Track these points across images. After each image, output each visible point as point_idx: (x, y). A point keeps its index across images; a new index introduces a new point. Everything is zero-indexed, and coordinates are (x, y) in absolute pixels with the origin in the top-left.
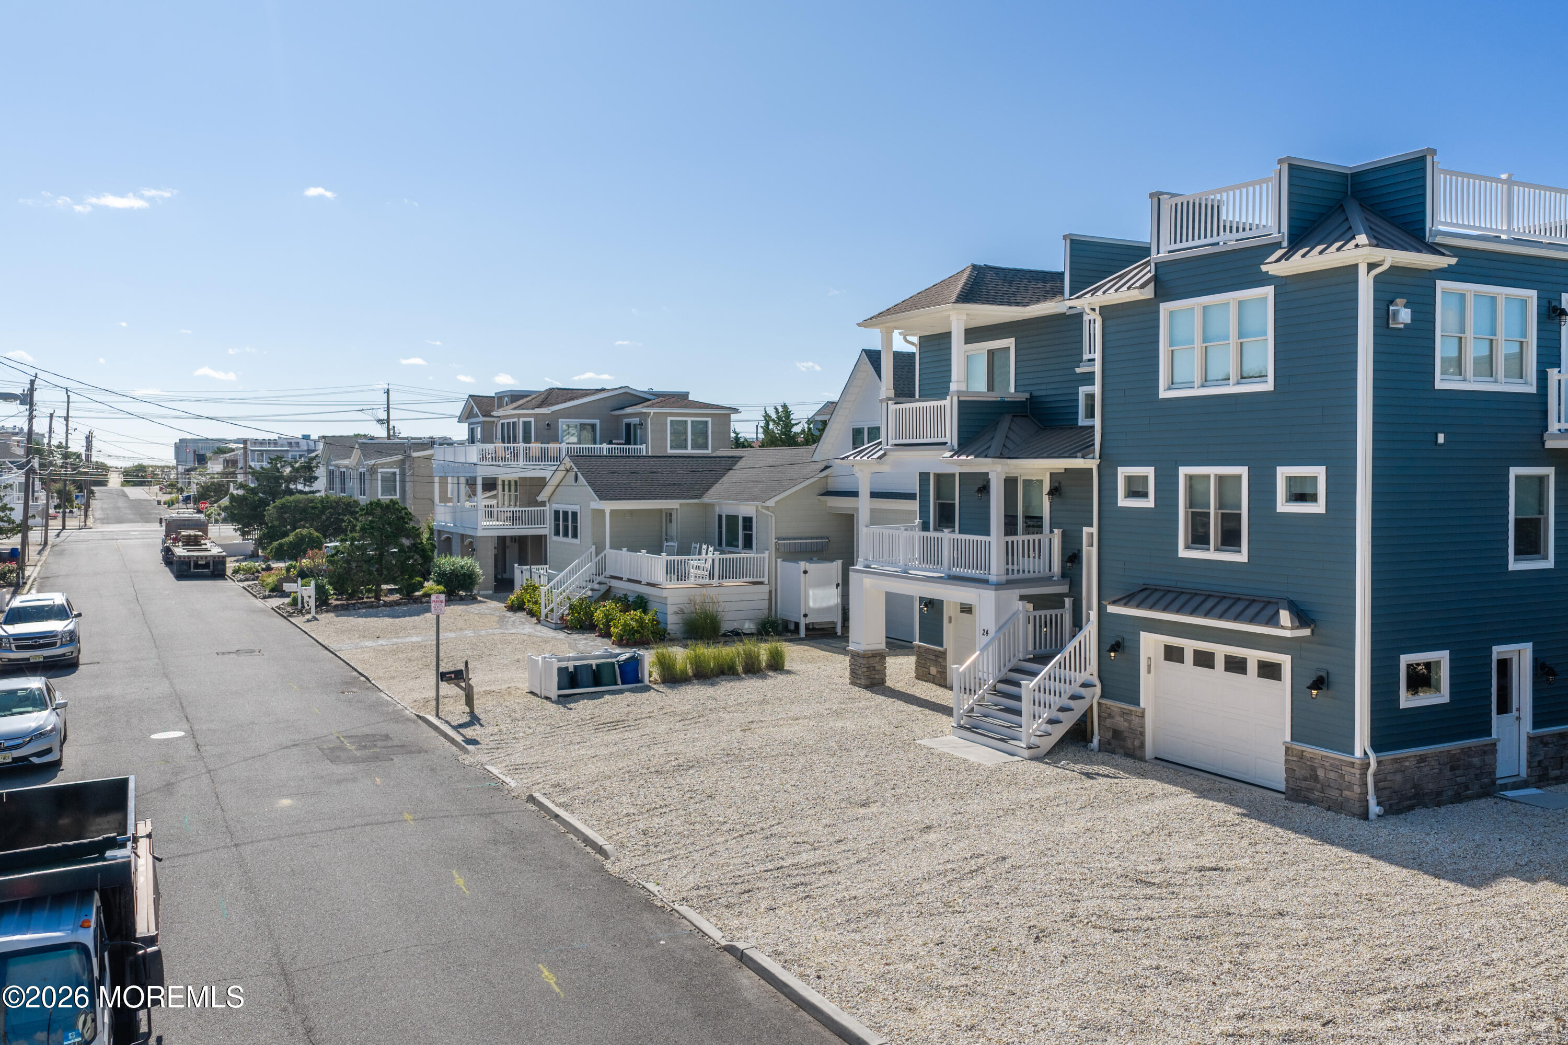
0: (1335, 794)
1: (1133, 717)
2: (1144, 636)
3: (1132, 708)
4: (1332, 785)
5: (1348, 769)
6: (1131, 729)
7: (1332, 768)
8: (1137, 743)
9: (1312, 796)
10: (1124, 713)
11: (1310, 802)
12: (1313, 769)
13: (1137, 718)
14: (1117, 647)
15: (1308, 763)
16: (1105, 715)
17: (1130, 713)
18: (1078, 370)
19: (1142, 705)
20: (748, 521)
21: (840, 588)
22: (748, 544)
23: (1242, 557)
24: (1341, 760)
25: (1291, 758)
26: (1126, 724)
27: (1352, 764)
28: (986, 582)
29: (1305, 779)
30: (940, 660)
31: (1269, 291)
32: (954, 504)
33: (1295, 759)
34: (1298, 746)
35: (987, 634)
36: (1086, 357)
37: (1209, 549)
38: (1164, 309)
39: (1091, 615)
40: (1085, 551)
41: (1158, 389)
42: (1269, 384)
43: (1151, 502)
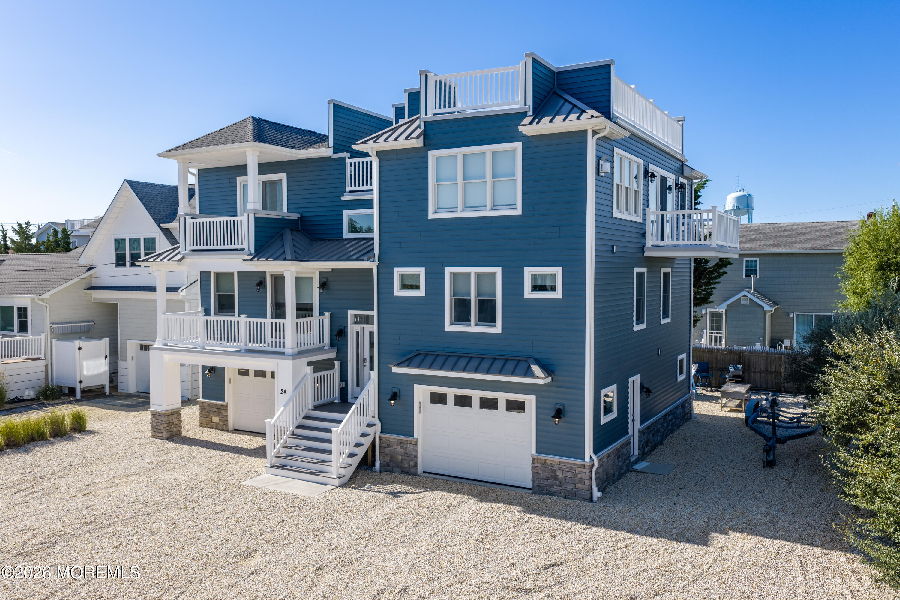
0: (570, 487)
1: (408, 445)
2: (416, 387)
3: (408, 438)
4: (568, 481)
5: (580, 469)
6: (407, 454)
7: (568, 470)
8: (412, 463)
9: (552, 490)
10: (400, 443)
11: (552, 494)
12: (554, 471)
13: (412, 446)
14: (394, 396)
15: (550, 467)
16: (385, 445)
17: (406, 442)
18: (343, 198)
19: (416, 436)
20: (23, 312)
21: (107, 359)
22: (23, 327)
23: (498, 329)
24: (574, 464)
25: (536, 465)
26: (403, 450)
27: (584, 466)
28: (283, 353)
29: (548, 479)
30: (223, 411)
31: (518, 146)
32: (233, 295)
33: (540, 465)
34: (542, 457)
35: (285, 393)
36: (349, 189)
37: (471, 325)
38: (432, 155)
39: (372, 374)
40: (351, 328)
41: (428, 212)
42: (518, 210)
43: (422, 292)
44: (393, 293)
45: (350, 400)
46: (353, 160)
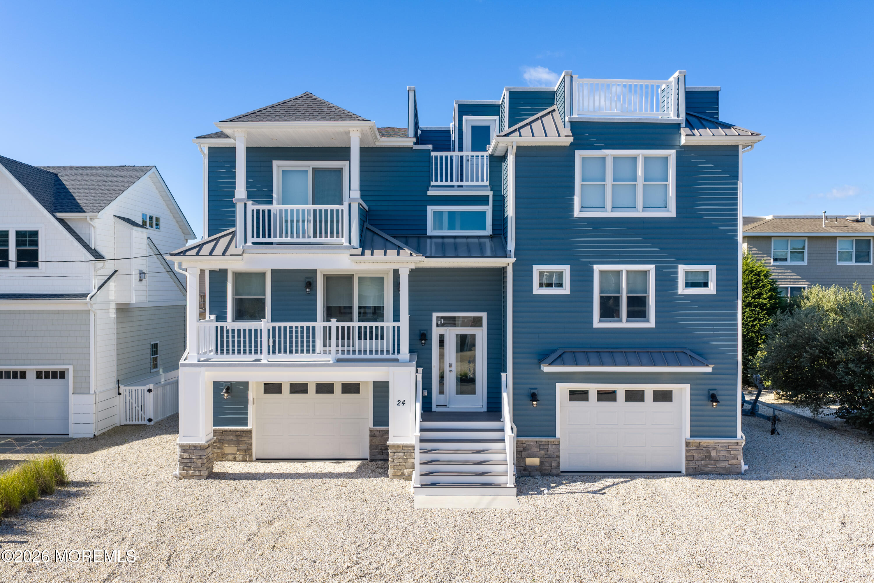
2: (558, 385)
3: (549, 439)
6: (549, 455)
7: (722, 449)
8: (554, 464)
9: (707, 469)
10: (540, 445)
12: (709, 452)
13: (554, 446)
14: (534, 397)
15: (704, 449)
16: (522, 449)
17: (547, 443)
18: (429, 193)
19: (558, 435)
23: (651, 323)
25: (690, 448)
26: (543, 452)
29: (703, 459)
31: (671, 153)
32: (265, 299)
33: (695, 448)
34: (696, 440)
36: (433, 183)
37: (621, 321)
38: (579, 154)
39: (503, 375)
40: (436, 332)
41: (572, 210)
42: (671, 212)
43: (566, 290)
44: (531, 291)
45: (435, 409)
46: (439, 154)
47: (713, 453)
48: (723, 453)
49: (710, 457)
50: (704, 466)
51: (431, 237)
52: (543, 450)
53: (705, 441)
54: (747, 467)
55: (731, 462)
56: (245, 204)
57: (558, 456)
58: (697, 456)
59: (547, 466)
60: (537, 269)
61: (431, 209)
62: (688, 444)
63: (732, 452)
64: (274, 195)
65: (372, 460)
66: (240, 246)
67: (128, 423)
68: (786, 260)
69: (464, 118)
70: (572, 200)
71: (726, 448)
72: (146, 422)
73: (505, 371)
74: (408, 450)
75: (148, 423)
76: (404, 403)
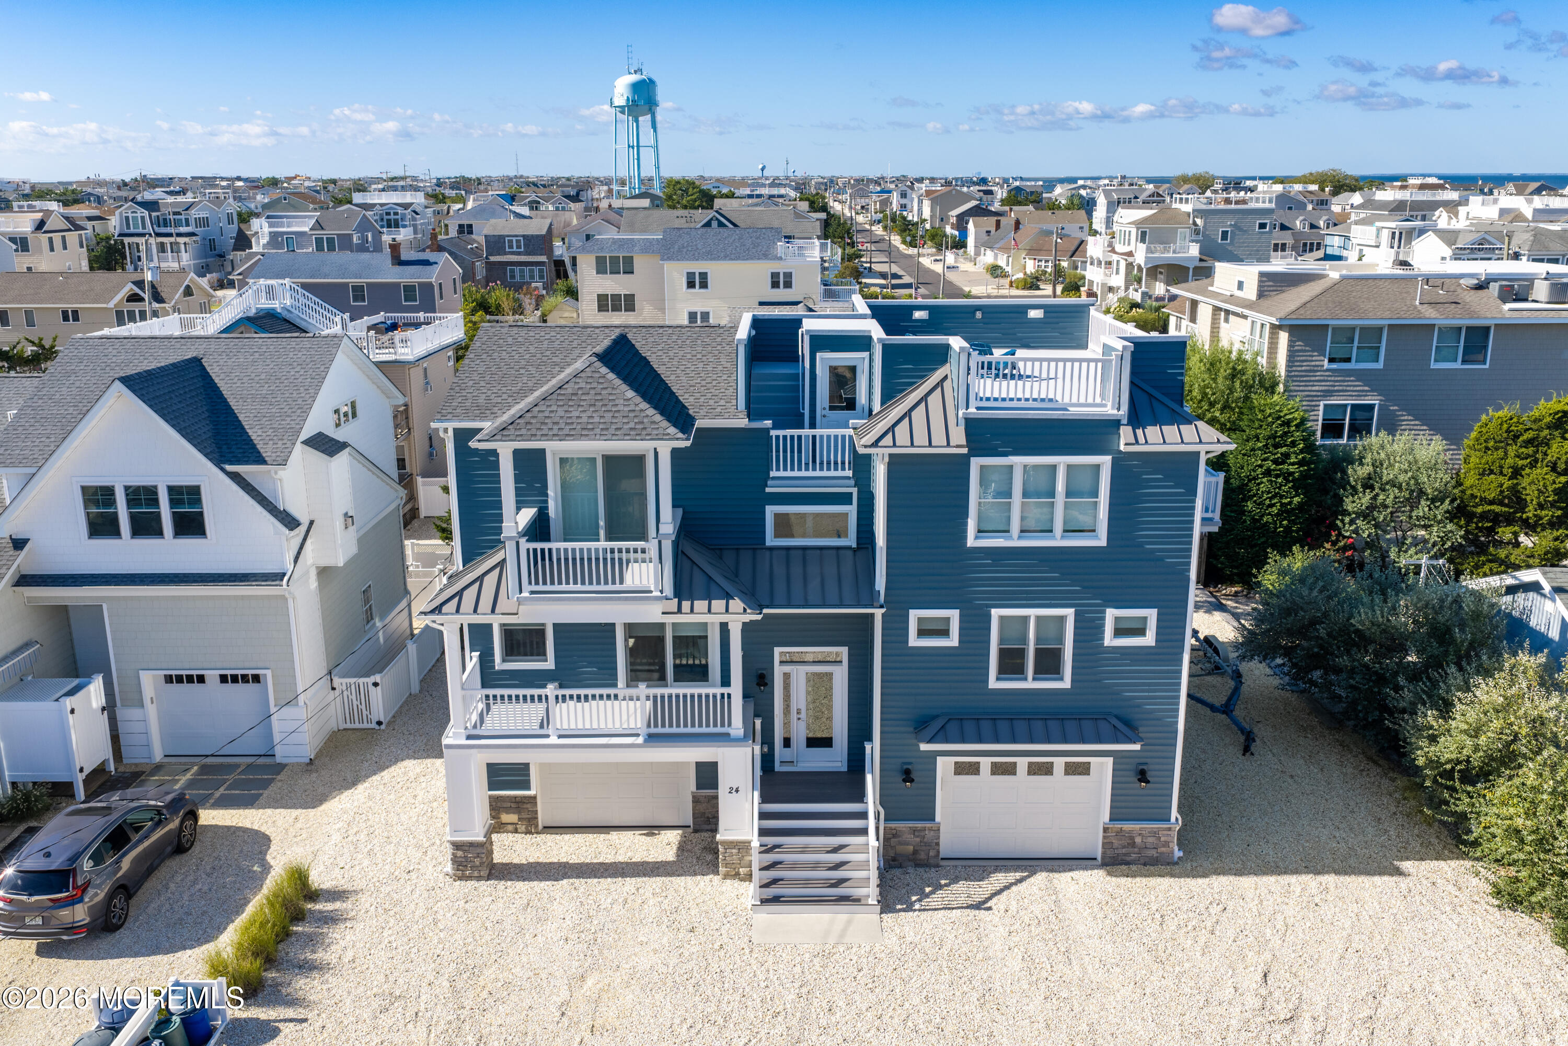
0: (1153, 853)
1: (927, 832)
2: (940, 760)
4: (1148, 847)
5: (1164, 833)
6: (924, 843)
7: (1149, 835)
8: (932, 853)
9: (1128, 859)
10: (914, 831)
11: (1128, 863)
12: (1132, 838)
13: (932, 832)
14: (908, 775)
15: (1126, 835)
16: (891, 836)
17: (924, 829)
18: (768, 490)
19: (938, 818)
21: (106, 712)
23: (1066, 683)
24: (1157, 828)
25: (1109, 835)
26: (918, 840)
27: (1168, 829)
28: (727, 737)
29: (1124, 847)
30: (528, 806)
31: (1105, 461)
33: (1113, 835)
34: (1118, 825)
36: (773, 474)
37: (1026, 679)
38: (976, 463)
39: (868, 747)
40: (779, 671)
41: (965, 538)
42: (1101, 540)
43: (953, 641)
44: (907, 642)
45: (778, 768)
46: (781, 433)
47: (1138, 840)
48: (1151, 840)
49: (1133, 844)
50: (1125, 855)
51: (772, 549)
52: (918, 837)
53: (1127, 826)
54: (1181, 854)
55: (1163, 849)
56: (518, 543)
57: (938, 844)
58: (1116, 843)
59: (922, 856)
60: (914, 615)
61: (771, 511)
62: (1105, 830)
63: (1162, 839)
64: (550, 492)
65: (696, 831)
66: (513, 597)
67: (349, 726)
68: (1348, 360)
69: (818, 355)
70: (966, 524)
71: (1154, 833)
72: (374, 725)
73: (870, 739)
74: (743, 847)
75: (377, 727)
76: (737, 791)
